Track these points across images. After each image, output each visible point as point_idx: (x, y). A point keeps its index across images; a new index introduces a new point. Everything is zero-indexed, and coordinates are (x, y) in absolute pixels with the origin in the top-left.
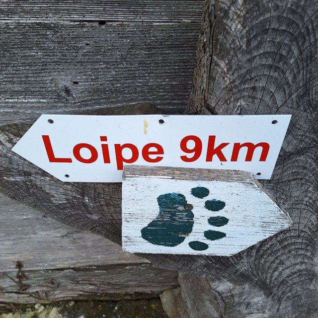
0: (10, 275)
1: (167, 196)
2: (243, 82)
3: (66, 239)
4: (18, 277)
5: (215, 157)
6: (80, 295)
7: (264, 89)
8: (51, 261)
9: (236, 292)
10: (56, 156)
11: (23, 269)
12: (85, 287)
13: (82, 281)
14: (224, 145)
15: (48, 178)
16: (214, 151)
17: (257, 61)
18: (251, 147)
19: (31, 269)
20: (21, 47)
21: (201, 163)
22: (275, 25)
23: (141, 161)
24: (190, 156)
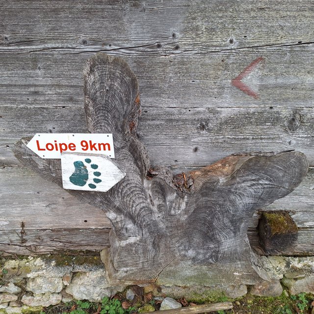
0: (17, 231)
1: (77, 162)
2: (97, 124)
3: (48, 209)
4: (21, 233)
5: (93, 148)
6: (55, 250)
7: (104, 126)
8: (40, 224)
9: (118, 220)
10: (41, 148)
11: (24, 229)
12: (57, 243)
13: (56, 239)
14: (95, 144)
15: (37, 157)
16: (93, 147)
17: (99, 118)
18: (104, 145)
19: (29, 229)
20: (35, 115)
21: (89, 151)
22: (102, 108)
23: (68, 150)
24: (85, 148)
